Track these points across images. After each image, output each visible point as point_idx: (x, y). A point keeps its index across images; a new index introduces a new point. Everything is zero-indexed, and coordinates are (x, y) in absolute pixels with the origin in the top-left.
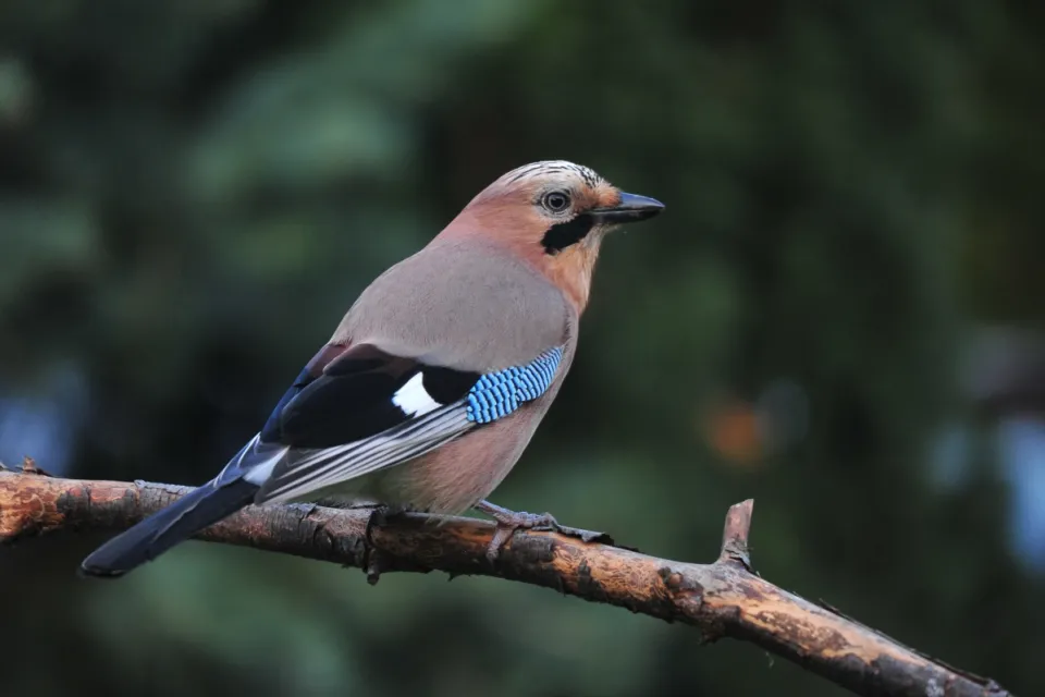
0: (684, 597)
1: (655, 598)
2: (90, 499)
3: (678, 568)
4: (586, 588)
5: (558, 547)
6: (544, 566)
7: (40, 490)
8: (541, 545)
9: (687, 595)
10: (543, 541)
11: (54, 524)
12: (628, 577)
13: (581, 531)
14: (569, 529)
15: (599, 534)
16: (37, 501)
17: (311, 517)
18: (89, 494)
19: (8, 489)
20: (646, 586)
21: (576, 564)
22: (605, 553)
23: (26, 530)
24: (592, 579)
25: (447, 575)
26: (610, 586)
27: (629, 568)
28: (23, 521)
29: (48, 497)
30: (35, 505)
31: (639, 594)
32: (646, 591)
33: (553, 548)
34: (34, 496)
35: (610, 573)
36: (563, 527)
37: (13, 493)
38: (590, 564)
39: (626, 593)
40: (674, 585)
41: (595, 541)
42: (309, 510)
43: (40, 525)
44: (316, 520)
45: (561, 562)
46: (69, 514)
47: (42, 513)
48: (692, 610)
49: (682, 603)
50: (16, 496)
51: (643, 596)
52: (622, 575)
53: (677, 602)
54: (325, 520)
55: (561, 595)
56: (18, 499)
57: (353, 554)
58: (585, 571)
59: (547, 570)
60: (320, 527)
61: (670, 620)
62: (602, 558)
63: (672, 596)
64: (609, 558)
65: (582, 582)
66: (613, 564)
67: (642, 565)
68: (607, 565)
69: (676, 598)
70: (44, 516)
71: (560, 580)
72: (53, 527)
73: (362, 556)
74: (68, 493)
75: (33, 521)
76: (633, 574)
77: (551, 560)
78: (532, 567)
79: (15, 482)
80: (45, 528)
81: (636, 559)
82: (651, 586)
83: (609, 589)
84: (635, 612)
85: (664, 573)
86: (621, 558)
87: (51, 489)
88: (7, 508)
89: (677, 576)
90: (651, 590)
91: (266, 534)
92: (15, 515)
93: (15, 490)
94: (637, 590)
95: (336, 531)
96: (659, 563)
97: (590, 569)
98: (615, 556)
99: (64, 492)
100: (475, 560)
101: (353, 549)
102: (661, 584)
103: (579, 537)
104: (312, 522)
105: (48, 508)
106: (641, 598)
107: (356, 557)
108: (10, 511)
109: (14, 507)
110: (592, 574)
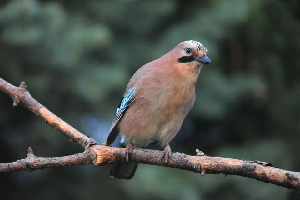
0: (293, 181)
1: (285, 182)
2: (122, 153)
3: (291, 173)
4: (264, 179)
5: (256, 167)
6: (252, 172)
7: (108, 150)
8: (251, 166)
9: (294, 181)
10: (252, 165)
12: (277, 176)
13: (263, 162)
14: (259, 162)
15: (268, 163)
16: (107, 154)
17: (185, 158)
18: (122, 151)
19: (100, 150)
20: (282, 178)
21: (262, 172)
22: (270, 169)
23: (105, 162)
24: (266, 176)
25: (224, 175)
26: (272, 178)
27: (277, 173)
28: (104, 159)
29: (111, 153)
30: (107, 155)
31: (280, 181)
32: (282, 180)
33: (255, 167)
34: (107, 152)
35: (271, 175)
36: (257, 161)
37: (101, 151)
38: (265, 172)
39: (276, 180)
40: (290, 178)
41: (267, 165)
42: (184, 156)
43: (108, 160)
44: (186, 159)
45: (257, 171)
46: (116, 157)
47: (109, 157)
48: (296, 185)
49: (292, 183)
50: (101, 152)
51: (281, 181)
52: (275, 175)
53: (291, 183)
54: (188, 159)
55: (257, 181)
56: (102, 153)
58: (264, 174)
59: (253, 174)
60: (187, 161)
61: (289, 188)
62: (269, 170)
63: (289, 181)
64: (271, 170)
65: (263, 177)
66: (272, 172)
67: (281, 172)
68: (270, 172)
69: (291, 182)
70: (109, 158)
71: (257, 177)
72: (113, 161)
73: (200, 169)
74: (116, 151)
75: (106, 160)
76: (278, 175)
77: (254, 171)
78: (248, 172)
79: (101, 148)
80: (110, 161)
81: (279, 171)
82: (283, 178)
83: (271, 179)
84: (279, 186)
85: (287, 175)
86: (275, 170)
87: (111, 150)
88: (99, 155)
89: (291, 176)
90: (284, 179)
91: (172, 163)
92: (101, 157)
93: (101, 150)
94: (279, 179)
95: (192, 162)
96: (286, 172)
97: (265, 174)
98: (272, 169)
99: (115, 151)
100: (232, 171)
101: (197, 167)
102: (286, 177)
103: (262, 164)
104: (185, 160)
105: (111, 156)
106: (281, 182)
107: (198, 169)
108: (100, 157)
109: (101, 155)
110: (266, 175)
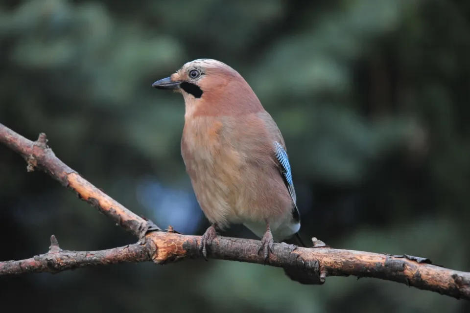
0: (464, 287)
1: (451, 288)
2: (197, 244)
3: (461, 274)
4: (419, 283)
5: (406, 265)
6: (400, 273)
7: (175, 240)
8: (399, 264)
9: (465, 286)
10: (399, 262)
11: (182, 255)
12: (438, 279)
13: (416, 258)
14: (411, 257)
15: (424, 259)
16: (174, 245)
17: (295, 252)
18: (197, 241)
19: (162, 240)
20: (446, 283)
21: (414, 272)
22: (428, 267)
23: (170, 258)
24: (422, 279)
25: (356, 278)
26: (430, 283)
27: (439, 274)
28: (168, 254)
29: (179, 243)
30: (173, 247)
31: (443, 286)
32: (446, 285)
33: (404, 265)
34: (173, 243)
35: (430, 277)
36: (408, 256)
37: (164, 242)
38: (421, 273)
39: (438, 285)
40: (459, 282)
41: (423, 262)
42: (294, 248)
43: (176, 255)
44: (297, 252)
45: (408, 272)
46: (188, 250)
47: (176, 250)
48: (468, 293)
49: (463, 290)
50: (165, 243)
51: (445, 287)
52: (435, 278)
53: (461, 290)
54: (301, 253)
55: (408, 287)
56: (166, 244)
57: (314, 268)
58: (418, 276)
59: (401, 275)
60: (298, 256)
61: (458, 298)
62: (426, 270)
63: (458, 287)
64: (429, 270)
65: (417, 281)
66: (431, 273)
67: (444, 273)
68: (428, 273)
69: (460, 288)
70: (177, 252)
71: (407, 280)
72: (181, 256)
73: (318, 269)
74: (188, 241)
75: (172, 254)
76: (441, 277)
77: (403, 271)
78: (394, 274)
79: (165, 237)
80: (178, 257)
81: (442, 271)
82: (449, 282)
83: (429, 284)
84: (442, 294)
85: (454, 276)
86: (435, 270)
87: (180, 240)
88: (161, 248)
89: (460, 278)
90: (449, 284)
91: (275, 259)
92: (165, 251)
93: (164, 240)
94: (442, 284)
95: (306, 258)
96: (452, 272)
97: (421, 275)
98: (432, 269)
99: (186, 241)
100: (369, 271)
101: (313, 266)
102: (453, 281)
103: (415, 260)
104: (295, 254)
105: (179, 248)
106: (445, 288)
107: (315, 269)
108: (163, 250)
109: (164, 248)
110: (422, 277)
